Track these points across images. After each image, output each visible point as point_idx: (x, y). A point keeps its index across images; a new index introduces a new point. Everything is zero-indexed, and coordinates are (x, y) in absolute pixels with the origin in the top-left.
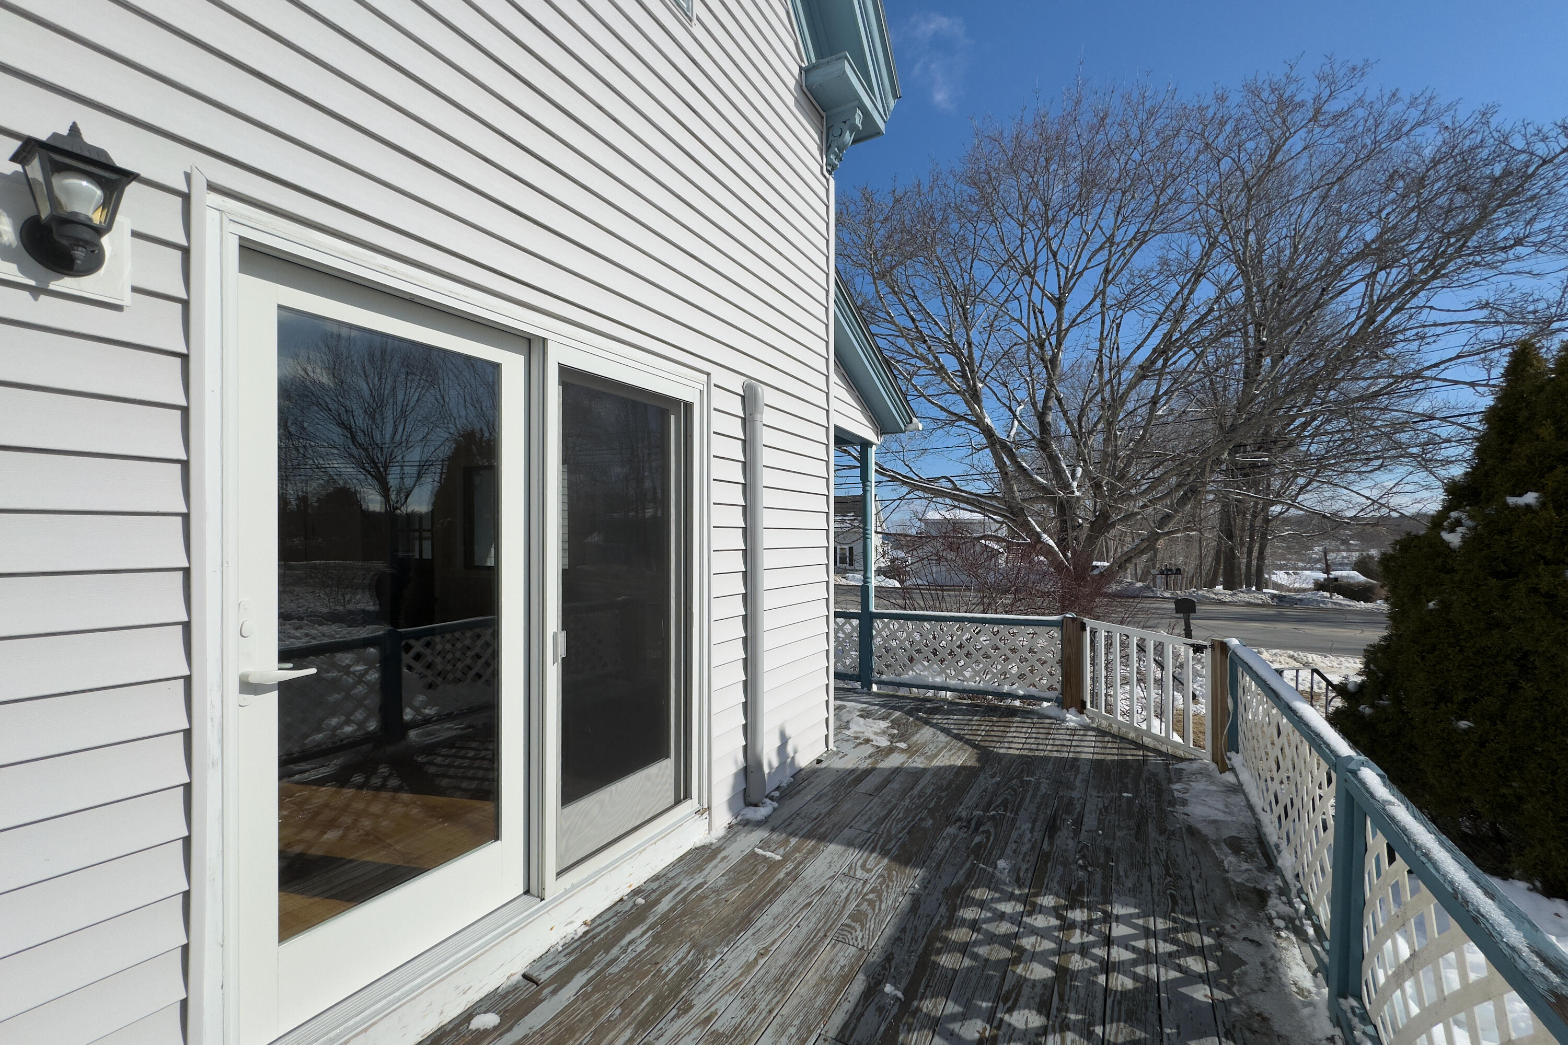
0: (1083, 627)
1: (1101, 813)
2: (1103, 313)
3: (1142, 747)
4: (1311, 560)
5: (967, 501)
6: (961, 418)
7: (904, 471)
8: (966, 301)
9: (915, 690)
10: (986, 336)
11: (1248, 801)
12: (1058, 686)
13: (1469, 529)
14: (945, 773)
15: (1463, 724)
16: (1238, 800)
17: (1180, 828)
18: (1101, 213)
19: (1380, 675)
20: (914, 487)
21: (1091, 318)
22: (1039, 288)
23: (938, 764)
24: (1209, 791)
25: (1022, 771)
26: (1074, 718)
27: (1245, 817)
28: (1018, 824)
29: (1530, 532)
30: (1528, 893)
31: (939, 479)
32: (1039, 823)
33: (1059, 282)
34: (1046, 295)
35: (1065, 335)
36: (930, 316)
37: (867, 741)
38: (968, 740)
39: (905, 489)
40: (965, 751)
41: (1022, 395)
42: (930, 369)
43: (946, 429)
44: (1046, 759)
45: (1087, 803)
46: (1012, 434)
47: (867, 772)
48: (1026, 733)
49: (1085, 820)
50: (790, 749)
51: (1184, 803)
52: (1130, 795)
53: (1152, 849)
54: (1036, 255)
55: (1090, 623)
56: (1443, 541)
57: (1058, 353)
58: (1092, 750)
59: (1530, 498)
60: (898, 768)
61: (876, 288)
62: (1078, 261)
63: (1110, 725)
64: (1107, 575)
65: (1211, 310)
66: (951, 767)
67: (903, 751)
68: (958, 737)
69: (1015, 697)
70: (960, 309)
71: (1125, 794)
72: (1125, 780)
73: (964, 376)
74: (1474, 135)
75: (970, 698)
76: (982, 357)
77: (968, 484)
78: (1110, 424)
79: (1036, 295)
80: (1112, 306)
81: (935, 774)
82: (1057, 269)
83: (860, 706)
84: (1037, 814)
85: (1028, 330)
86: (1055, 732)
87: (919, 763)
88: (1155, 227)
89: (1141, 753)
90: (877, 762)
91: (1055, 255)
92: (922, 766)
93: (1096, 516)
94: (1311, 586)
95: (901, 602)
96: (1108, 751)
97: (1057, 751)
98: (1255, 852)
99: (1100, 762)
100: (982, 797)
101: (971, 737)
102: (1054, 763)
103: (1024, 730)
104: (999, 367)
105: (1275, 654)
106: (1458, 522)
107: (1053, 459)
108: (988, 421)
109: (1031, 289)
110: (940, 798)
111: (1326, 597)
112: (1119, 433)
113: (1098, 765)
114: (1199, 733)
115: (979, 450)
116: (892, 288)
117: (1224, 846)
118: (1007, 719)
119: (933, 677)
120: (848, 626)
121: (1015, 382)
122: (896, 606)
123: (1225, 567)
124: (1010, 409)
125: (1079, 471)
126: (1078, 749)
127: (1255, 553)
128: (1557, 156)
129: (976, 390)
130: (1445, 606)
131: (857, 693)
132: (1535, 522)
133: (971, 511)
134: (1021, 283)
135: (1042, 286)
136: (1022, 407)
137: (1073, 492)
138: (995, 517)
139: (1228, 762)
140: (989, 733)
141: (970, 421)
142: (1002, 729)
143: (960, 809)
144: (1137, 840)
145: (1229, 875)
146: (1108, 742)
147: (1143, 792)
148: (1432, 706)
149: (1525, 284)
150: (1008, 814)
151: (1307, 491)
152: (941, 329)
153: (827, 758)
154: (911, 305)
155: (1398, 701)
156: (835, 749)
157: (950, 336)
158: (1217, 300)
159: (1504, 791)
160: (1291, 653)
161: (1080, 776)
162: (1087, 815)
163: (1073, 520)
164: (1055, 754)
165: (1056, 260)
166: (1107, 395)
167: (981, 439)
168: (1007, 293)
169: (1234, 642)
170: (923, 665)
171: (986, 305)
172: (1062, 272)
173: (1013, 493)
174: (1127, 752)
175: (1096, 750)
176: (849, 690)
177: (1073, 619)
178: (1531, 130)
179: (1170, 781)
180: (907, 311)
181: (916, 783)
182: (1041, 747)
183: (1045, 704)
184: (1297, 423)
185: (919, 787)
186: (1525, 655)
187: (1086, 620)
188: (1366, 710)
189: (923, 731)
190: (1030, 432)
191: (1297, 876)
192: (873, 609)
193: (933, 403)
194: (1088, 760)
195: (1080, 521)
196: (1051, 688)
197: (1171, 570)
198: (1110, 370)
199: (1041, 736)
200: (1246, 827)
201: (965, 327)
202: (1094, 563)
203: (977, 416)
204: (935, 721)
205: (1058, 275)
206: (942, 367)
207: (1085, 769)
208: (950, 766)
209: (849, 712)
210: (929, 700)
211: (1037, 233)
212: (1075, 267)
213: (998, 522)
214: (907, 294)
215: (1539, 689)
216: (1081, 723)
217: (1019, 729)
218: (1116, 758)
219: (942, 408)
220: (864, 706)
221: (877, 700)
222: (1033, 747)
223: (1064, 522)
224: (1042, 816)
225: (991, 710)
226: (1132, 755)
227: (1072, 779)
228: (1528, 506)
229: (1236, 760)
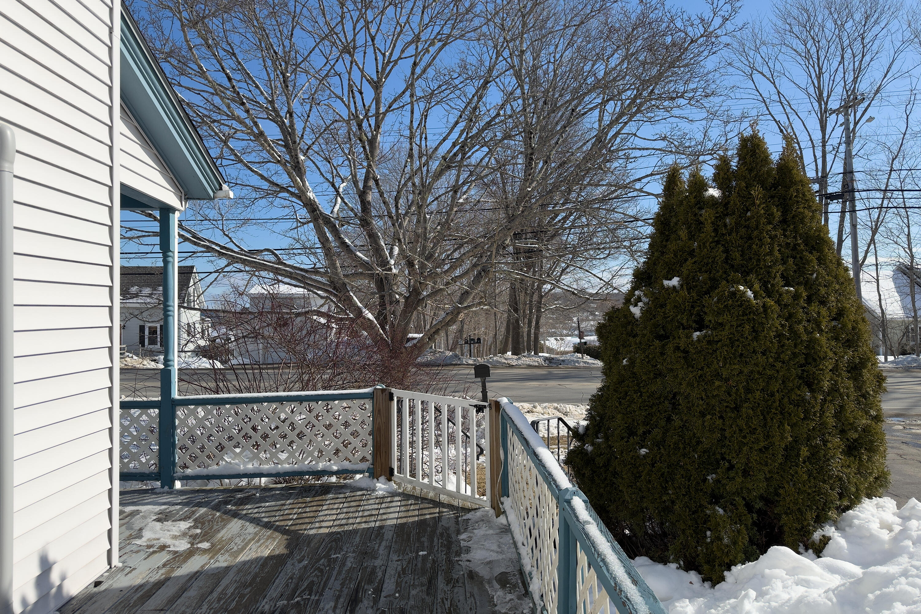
0: (391, 397)
1: (399, 576)
2: (412, 103)
3: (437, 504)
4: (571, 328)
5: (290, 276)
6: (283, 189)
7: (223, 241)
8: (286, 68)
9: (227, 481)
10: (307, 107)
11: (513, 538)
12: (369, 457)
13: (644, 304)
14: (250, 567)
15: (643, 451)
16: (508, 539)
17: (463, 575)
18: (412, 9)
19: (598, 418)
20: (233, 260)
21: (403, 106)
22: (359, 68)
23: (243, 559)
24: (487, 535)
25: (330, 549)
26: (383, 486)
27: (511, 554)
28: (322, 605)
29: (675, 306)
30: (677, 571)
31: (262, 251)
32: (342, 600)
33: (377, 66)
34: (365, 77)
35: (383, 119)
36: (250, 78)
37: (163, 548)
38: (278, 526)
39: (223, 262)
40: (274, 539)
41: (345, 172)
42: (248, 133)
43: (270, 200)
44: (355, 532)
45: (388, 568)
46: (336, 210)
47: (159, 585)
48: (338, 509)
49: (385, 586)
50: (55, 577)
51: (468, 550)
52: (425, 553)
53: (439, 600)
54: (355, 35)
55: (397, 392)
56: (631, 313)
57: (377, 135)
58: (396, 515)
59: (675, 281)
60: (197, 572)
61: (185, 36)
62: (393, 50)
63: (414, 488)
64: (420, 346)
65: (498, 115)
66: (257, 560)
67: (205, 551)
68: (268, 526)
69: (331, 473)
70: (281, 77)
71: (421, 553)
72: (422, 539)
73: (286, 146)
74: (657, 11)
75: (285, 481)
76: (304, 128)
77: (290, 259)
78: (420, 207)
79: (356, 75)
80: (420, 98)
81: (239, 571)
82: (375, 53)
83: (157, 508)
84: (341, 591)
85: (348, 107)
86: (365, 503)
87: (222, 561)
88: (456, 32)
89: (437, 510)
90: (172, 570)
91: (373, 39)
92: (225, 564)
93: (410, 292)
94: (571, 349)
95: (212, 385)
96: (410, 514)
97: (365, 522)
98: (517, 582)
99: (403, 525)
100: (287, 585)
101: (282, 523)
102: (361, 535)
103: (336, 506)
104: (321, 141)
105: (545, 407)
106: (639, 299)
107: (373, 236)
108: (311, 195)
109: (351, 68)
110: (242, 596)
111: (580, 358)
112: (428, 217)
113: (400, 529)
114: (481, 483)
115: (304, 224)
116: (206, 40)
117: (495, 583)
118: (320, 498)
119: (245, 463)
120: (144, 417)
121: (338, 160)
122: (207, 390)
123: (513, 337)
124: (333, 185)
125: (396, 250)
126: (385, 517)
127: (534, 324)
128: (698, 38)
129: (298, 162)
130: (632, 362)
131: (156, 494)
132: (677, 298)
133: (296, 286)
134: (340, 60)
135: (361, 67)
136: (345, 184)
137: (390, 269)
138: (319, 292)
139: (501, 506)
140: (300, 516)
141: (292, 194)
142: (314, 508)
143: (263, 603)
144: (428, 594)
145: (497, 608)
146: (411, 505)
147: (436, 547)
148: (626, 440)
149: (684, 126)
150: (313, 597)
151: (567, 273)
152: (262, 93)
153: (108, 578)
154: (229, 63)
155: (607, 438)
156: (120, 565)
157: (272, 102)
158: (502, 107)
159: (665, 498)
160: (556, 405)
161: (384, 544)
162: (387, 581)
163: (390, 295)
164: (364, 526)
165: (374, 45)
166: (417, 181)
167: (303, 213)
168: (328, 67)
169: (504, 400)
170: (235, 453)
171: (309, 76)
172: (380, 57)
173: (336, 268)
174: (426, 511)
175: (401, 514)
176: (146, 491)
177: (383, 390)
178: (685, 17)
179: (458, 533)
180: (223, 68)
181: (217, 584)
182: (351, 521)
183: (358, 476)
184: (559, 218)
185: (219, 589)
186: (675, 395)
187: (393, 390)
188: (589, 448)
189: (229, 526)
190: (352, 210)
191: (542, 596)
192: (176, 395)
193: (253, 171)
194: (391, 526)
195: (397, 297)
196: (363, 459)
197: (473, 340)
198: (420, 158)
199: (352, 510)
200: (512, 562)
201: (286, 95)
202: (410, 335)
203: (299, 189)
204: (244, 512)
205: (376, 59)
206: (261, 134)
207: (388, 535)
208: (257, 558)
209: (144, 517)
210: (240, 490)
211: (355, 15)
212: (391, 54)
213: (322, 297)
214: (225, 50)
215: (682, 420)
216: (390, 490)
217: (331, 506)
218: (416, 519)
219: (262, 177)
220: (163, 507)
221: (180, 499)
222: (344, 522)
223: (382, 297)
224: (345, 591)
225: (307, 490)
226: (430, 513)
227: (376, 548)
228: (674, 287)
229: (507, 503)
